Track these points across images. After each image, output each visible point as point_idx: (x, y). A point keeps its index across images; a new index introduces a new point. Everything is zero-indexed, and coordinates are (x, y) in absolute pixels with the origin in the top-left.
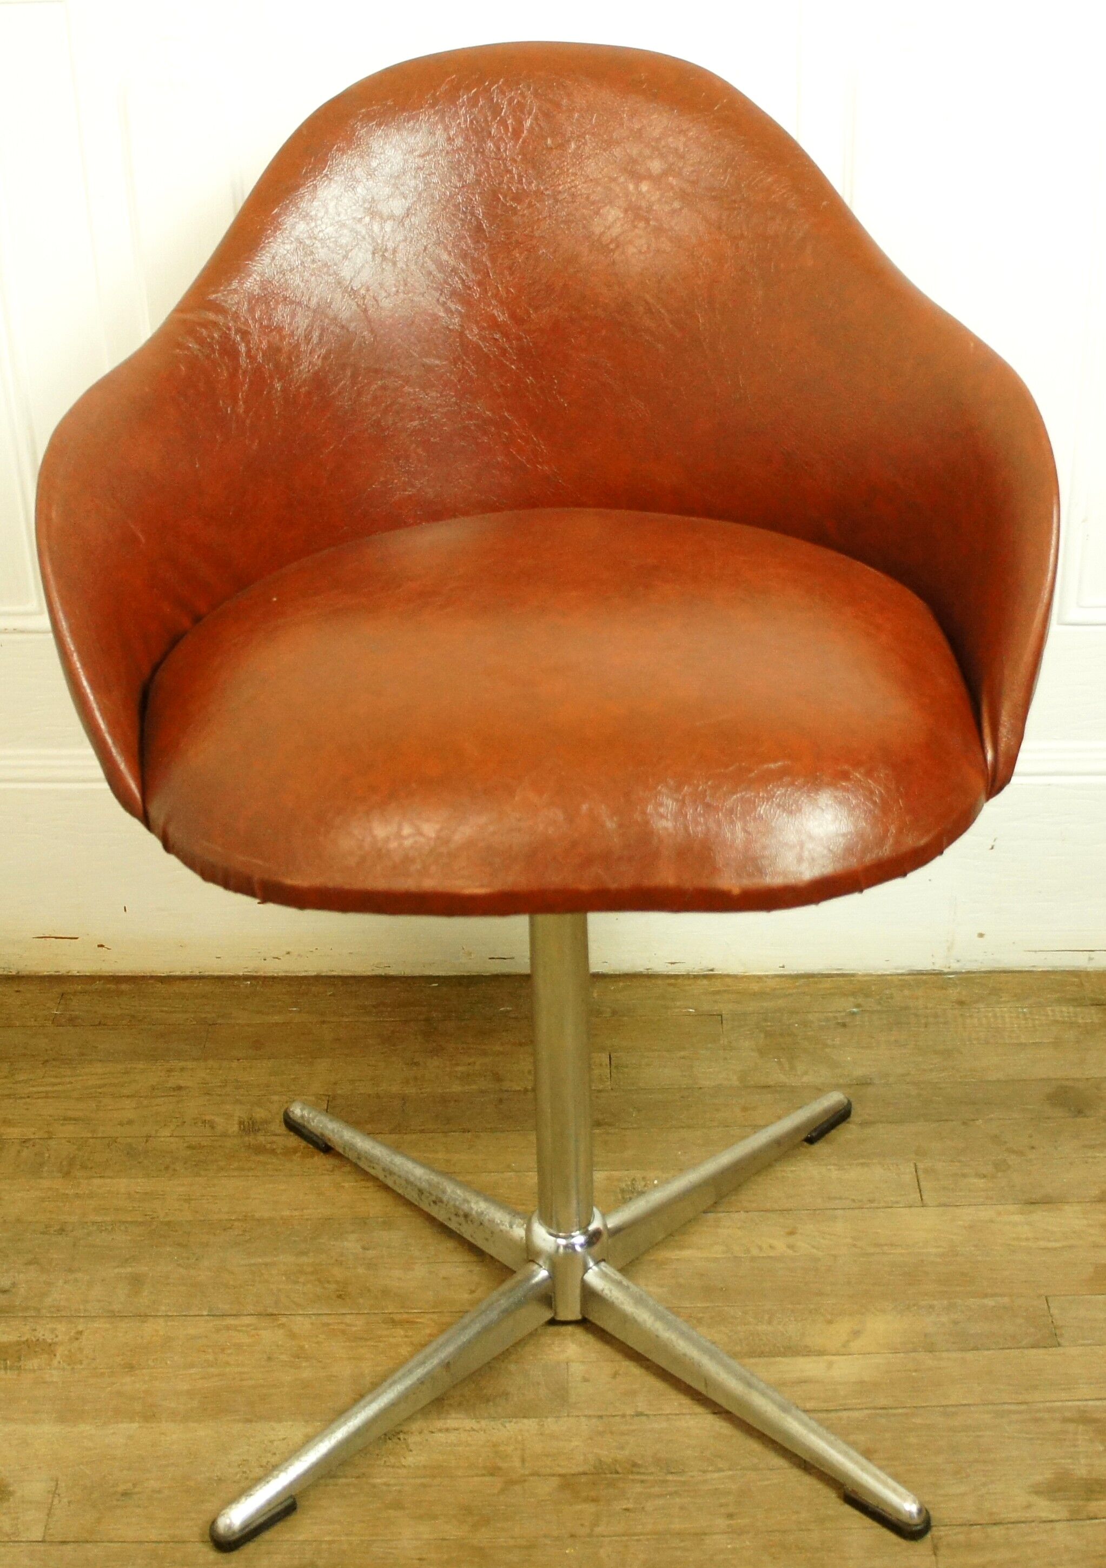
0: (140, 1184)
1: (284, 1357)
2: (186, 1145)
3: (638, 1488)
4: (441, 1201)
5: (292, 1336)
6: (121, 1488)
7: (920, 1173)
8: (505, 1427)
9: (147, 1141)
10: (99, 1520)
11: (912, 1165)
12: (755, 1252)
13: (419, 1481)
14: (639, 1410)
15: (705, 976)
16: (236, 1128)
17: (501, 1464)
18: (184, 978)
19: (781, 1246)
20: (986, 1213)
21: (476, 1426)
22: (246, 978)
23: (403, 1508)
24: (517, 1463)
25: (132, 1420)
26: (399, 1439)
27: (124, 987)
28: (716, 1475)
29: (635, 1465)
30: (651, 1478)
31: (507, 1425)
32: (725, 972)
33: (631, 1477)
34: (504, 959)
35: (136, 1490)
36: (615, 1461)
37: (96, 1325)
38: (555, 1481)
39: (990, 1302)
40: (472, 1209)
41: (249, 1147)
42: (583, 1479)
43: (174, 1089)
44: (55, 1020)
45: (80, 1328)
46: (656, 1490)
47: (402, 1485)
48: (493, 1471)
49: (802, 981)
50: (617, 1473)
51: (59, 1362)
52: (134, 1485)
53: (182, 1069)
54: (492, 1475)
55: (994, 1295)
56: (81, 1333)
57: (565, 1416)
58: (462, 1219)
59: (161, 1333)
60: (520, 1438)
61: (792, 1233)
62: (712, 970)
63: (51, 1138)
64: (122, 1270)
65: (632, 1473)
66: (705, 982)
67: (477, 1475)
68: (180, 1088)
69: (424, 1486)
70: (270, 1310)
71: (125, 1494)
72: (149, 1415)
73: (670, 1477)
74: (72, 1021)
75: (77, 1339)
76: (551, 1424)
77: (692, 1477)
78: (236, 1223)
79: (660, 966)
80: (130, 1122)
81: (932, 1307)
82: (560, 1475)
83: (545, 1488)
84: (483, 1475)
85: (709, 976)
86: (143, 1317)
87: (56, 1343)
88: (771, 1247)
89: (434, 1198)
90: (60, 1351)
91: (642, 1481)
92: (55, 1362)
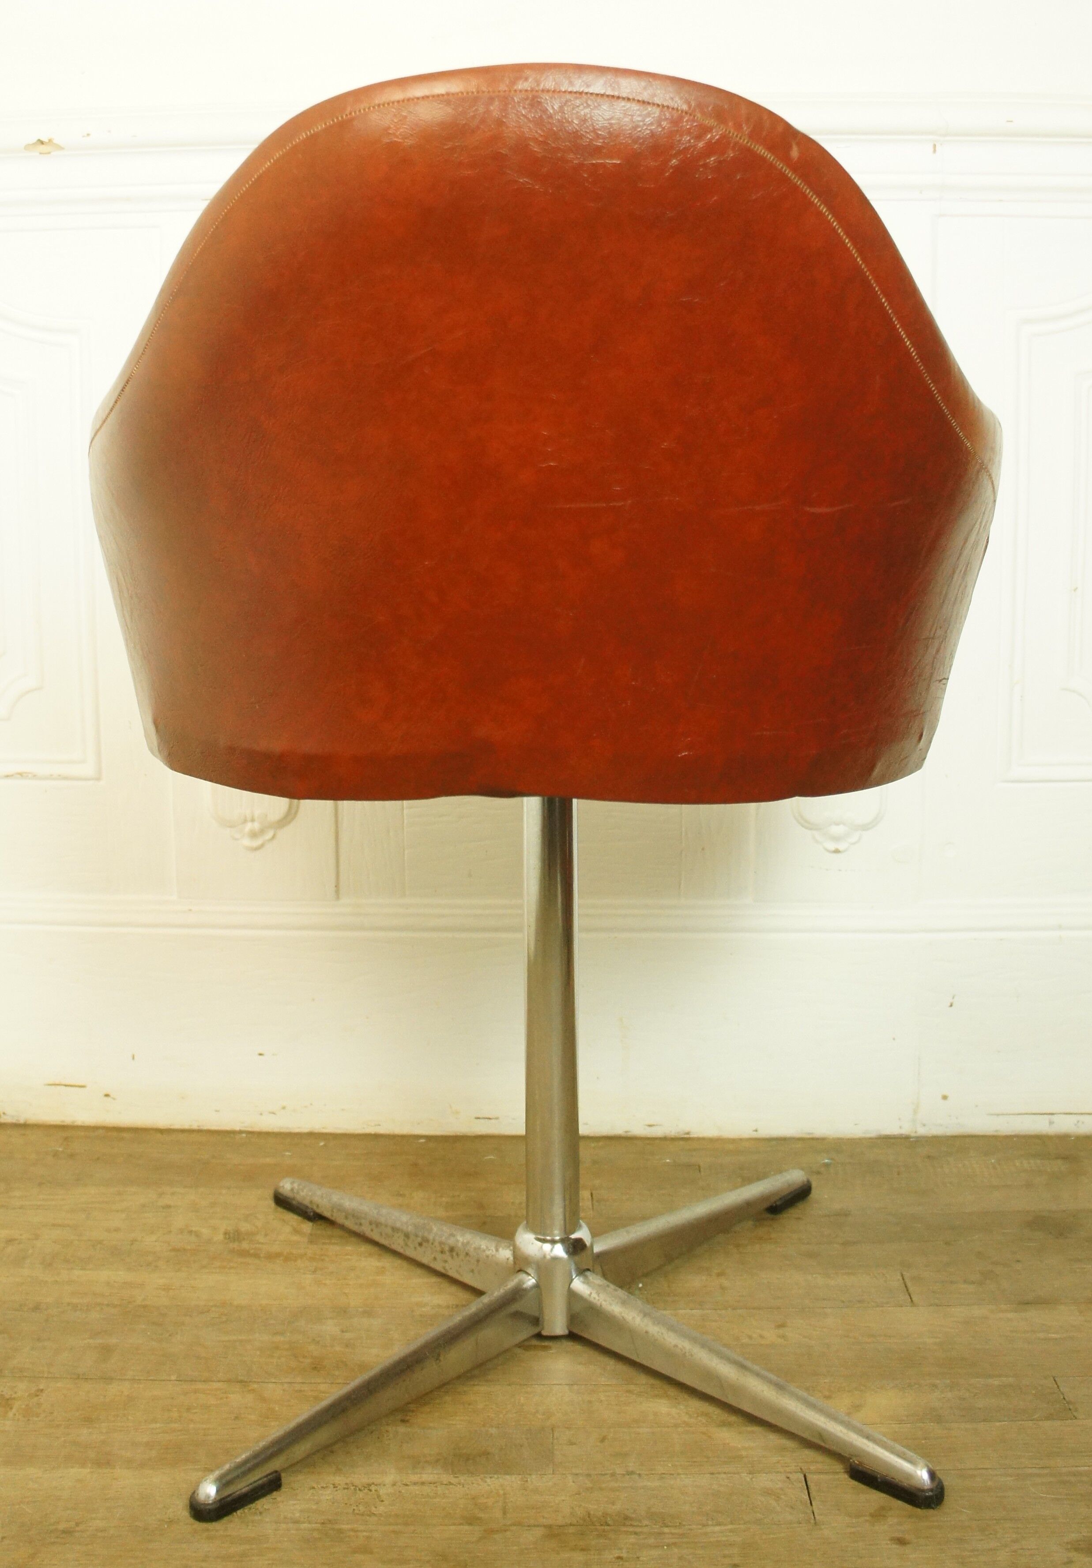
0: (121, 1275)
1: (253, 1417)
2: (170, 1248)
3: (632, 1539)
4: (427, 1241)
5: (263, 1400)
6: (61, 1527)
7: (907, 1281)
8: (486, 1482)
9: (132, 1244)
10: (33, 1556)
11: (899, 1274)
12: (745, 1340)
13: (391, 1528)
14: (631, 1469)
15: (682, 1139)
16: (221, 1237)
17: (481, 1515)
18: (183, 1131)
19: (771, 1335)
20: (977, 1312)
21: (454, 1480)
22: (241, 1132)
23: (371, 1553)
24: (498, 1514)
25: (83, 1465)
26: (370, 1490)
27: (125, 1135)
28: (717, 1528)
29: (626, 1518)
30: (645, 1530)
31: (488, 1480)
32: (701, 1136)
33: (624, 1529)
34: (490, 1119)
35: (77, 1529)
36: (605, 1515)
37: (59, 1385)
38: (539, 1532)
39: (996, 1382)
40: (458, 1241)
41: (232, 1251)
42: (571, 1530)
43: (163, 1207)
44: (56, 1154)
45: (41, 1387)
46: (651, 1541)
47: (371, 1531)
48: (471, 1520)
49: (774, 1142)
50: (608, 1525)
51: (15, 1415)
52: (77, 1524)
53: (173, 1194)
54: (470, 1524)
55: (1000, 1376)
56: (42, 1390)
57: (549, 1474)
58: (447, 1256)
59: (126, 1393)
60: (501, 1492)
61: (782, 1326)
62: (688, 1133)
63: (37, 1239)
64: (91, 1341)
65: (624, 1525)
66: (681, 1143)
67: (454, 1524)
68: (169, 1207)
69: (394, 1532)
70: (240, 1378)
71: (67, 1532)
72: (104, 1461)
73: (666, 1530)
74: (72, 1156)
75: (37, 1396)
76: (534, 1480)
77: (691, 1530)
78: (213, 1309)
79: (638, 1129)
80: (117, 1230)
81: (935, 1386)
82: (545, 1526)
83: (530, 1537)
84: (461, 1524)
85: (685, 1139)
86: (108, 1379)
87: (14, 1399)
88: (761, 1337)
89: (419, 1240)
90: (17, 1405)
91: (636, 1533)
92: (10, 1414)
